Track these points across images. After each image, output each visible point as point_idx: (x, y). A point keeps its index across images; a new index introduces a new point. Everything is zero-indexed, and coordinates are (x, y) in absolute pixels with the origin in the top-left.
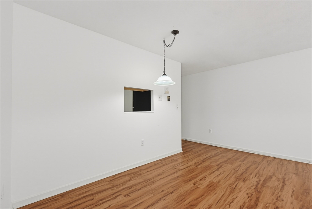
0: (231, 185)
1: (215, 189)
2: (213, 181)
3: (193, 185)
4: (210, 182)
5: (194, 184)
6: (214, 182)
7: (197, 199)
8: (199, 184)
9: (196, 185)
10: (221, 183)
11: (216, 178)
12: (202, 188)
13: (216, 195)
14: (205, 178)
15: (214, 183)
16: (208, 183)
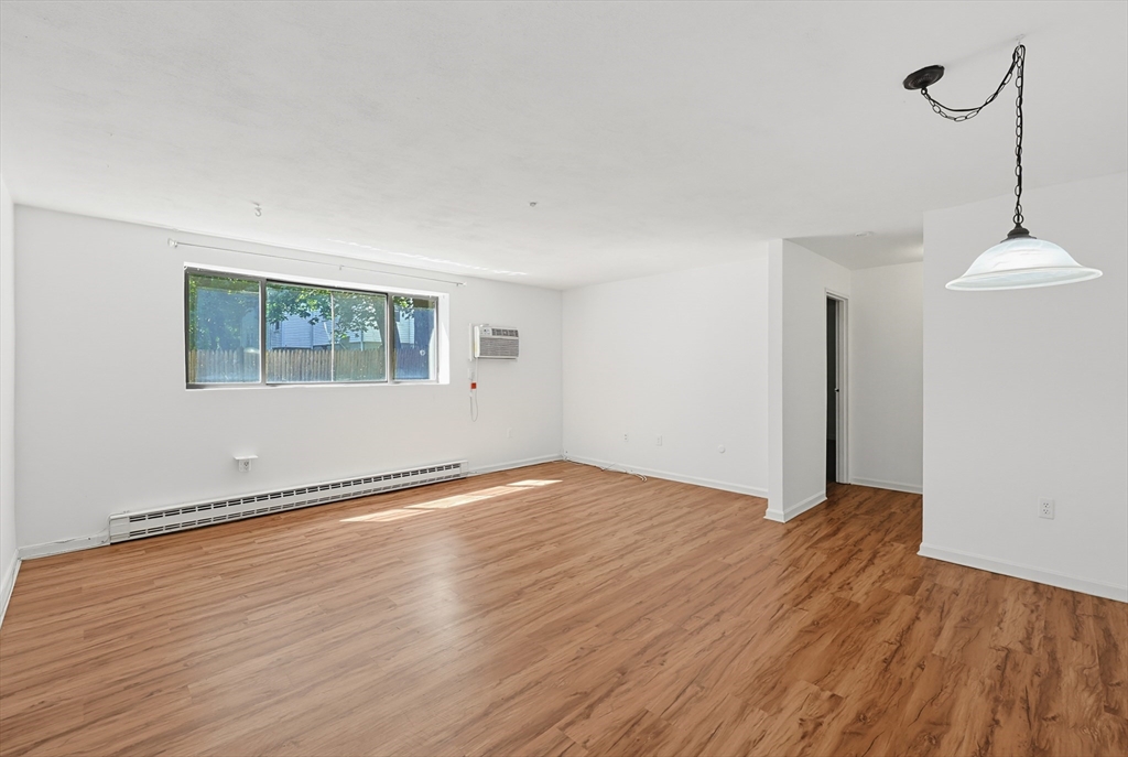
0: (701, 694)
1: (759, 678)
2: (766, 715)
3: (839, 692)
4: (780, 710)
5: (836, 700)
6: (763, 708)
7: (805, 647)
8: (817, 697)
9: (828, 693)
10: (736, 705)
11: (753, 738)
12: (802, 684)
13: (756, 657)
14: (801, 731)
15: (762, 703)
16: (785, 703)
